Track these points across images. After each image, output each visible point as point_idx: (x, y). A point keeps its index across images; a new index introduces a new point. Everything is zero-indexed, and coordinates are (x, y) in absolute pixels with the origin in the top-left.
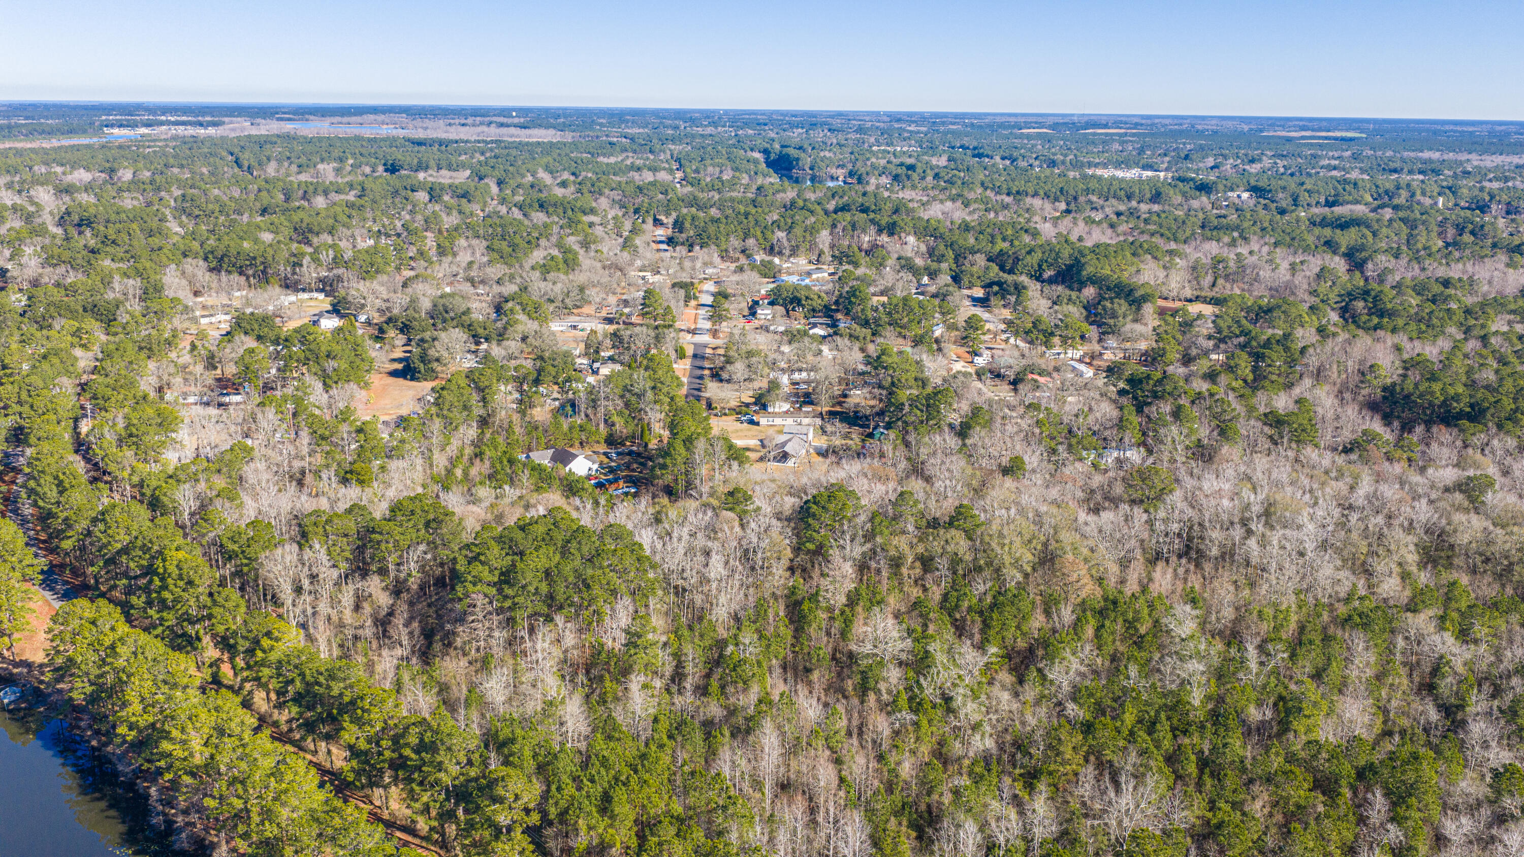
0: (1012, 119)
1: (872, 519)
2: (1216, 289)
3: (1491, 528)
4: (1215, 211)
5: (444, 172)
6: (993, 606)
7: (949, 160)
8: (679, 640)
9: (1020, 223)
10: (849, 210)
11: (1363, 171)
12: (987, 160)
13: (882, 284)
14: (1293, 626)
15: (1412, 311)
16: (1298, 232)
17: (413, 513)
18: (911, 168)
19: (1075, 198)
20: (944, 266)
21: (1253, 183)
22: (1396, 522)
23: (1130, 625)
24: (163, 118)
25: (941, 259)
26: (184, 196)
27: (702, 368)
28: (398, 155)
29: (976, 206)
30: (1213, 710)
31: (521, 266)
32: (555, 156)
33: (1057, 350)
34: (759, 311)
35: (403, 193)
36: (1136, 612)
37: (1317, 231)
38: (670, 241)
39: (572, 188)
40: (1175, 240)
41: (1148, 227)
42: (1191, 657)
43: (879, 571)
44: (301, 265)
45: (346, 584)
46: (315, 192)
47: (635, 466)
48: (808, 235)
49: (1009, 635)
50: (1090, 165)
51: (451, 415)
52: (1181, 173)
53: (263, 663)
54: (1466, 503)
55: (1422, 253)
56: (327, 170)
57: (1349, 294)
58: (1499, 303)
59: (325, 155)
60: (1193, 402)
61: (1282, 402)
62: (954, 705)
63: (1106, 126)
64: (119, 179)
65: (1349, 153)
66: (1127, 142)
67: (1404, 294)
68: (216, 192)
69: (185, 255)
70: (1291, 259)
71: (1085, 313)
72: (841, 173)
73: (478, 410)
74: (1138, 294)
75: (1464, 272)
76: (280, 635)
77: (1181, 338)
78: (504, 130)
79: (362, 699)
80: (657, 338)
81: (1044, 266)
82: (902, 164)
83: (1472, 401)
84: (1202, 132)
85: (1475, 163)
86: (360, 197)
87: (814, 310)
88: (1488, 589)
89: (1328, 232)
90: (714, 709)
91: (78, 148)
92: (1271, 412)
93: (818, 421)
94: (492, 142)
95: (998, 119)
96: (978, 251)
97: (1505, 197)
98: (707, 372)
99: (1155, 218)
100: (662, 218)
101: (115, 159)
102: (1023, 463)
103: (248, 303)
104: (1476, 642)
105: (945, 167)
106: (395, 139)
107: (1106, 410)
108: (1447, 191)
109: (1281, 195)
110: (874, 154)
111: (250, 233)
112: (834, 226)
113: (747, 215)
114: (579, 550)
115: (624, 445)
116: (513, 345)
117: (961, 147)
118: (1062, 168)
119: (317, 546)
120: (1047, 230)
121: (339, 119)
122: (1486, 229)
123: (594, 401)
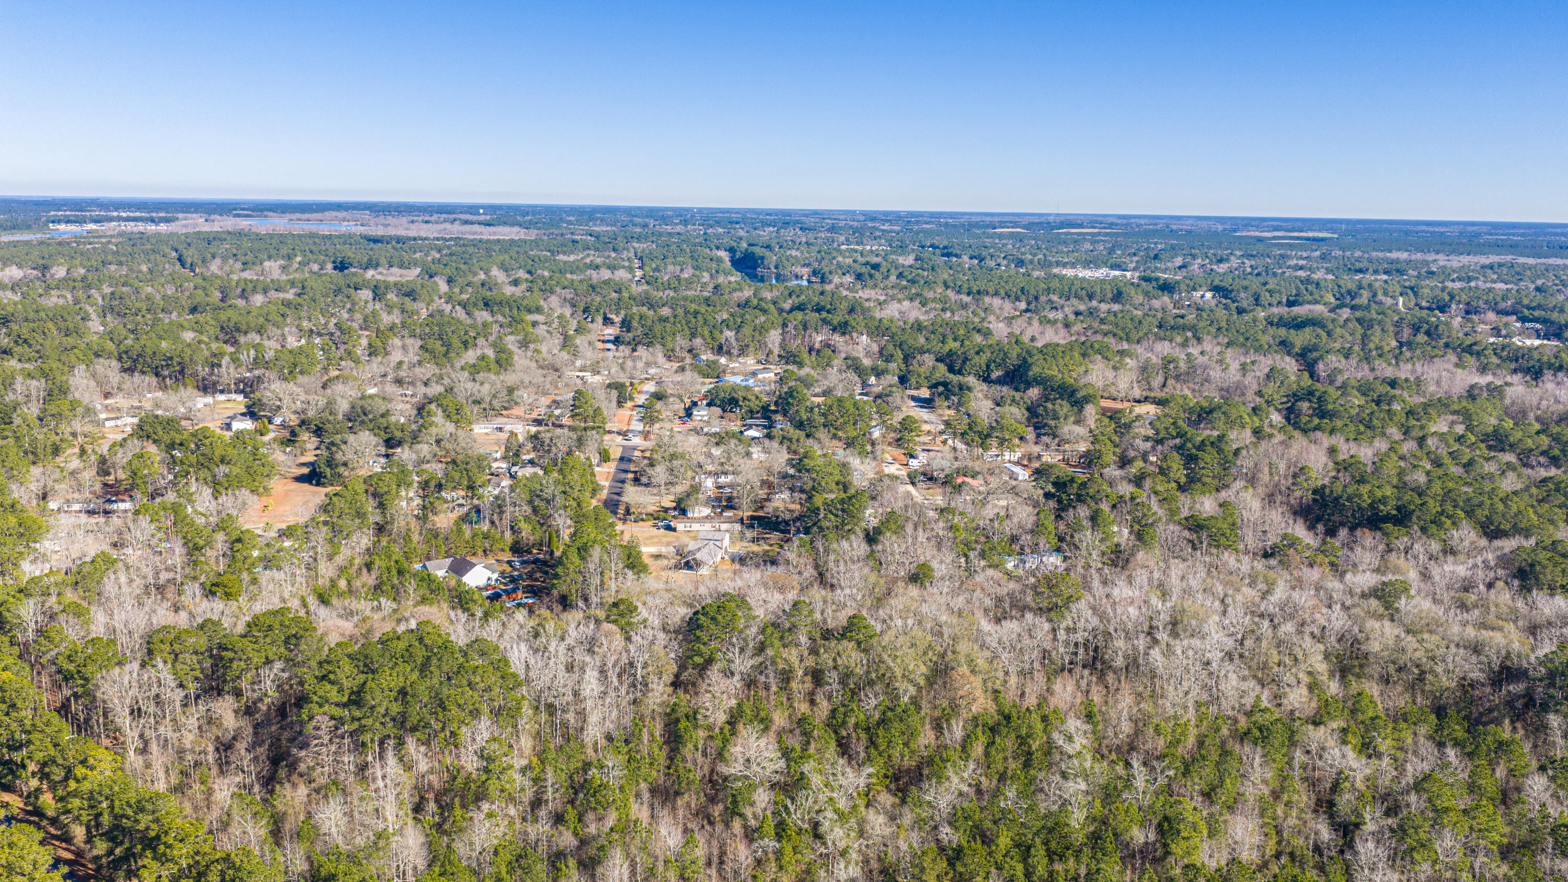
0: (988, 219)
1: (763, 631)
2: (1166, 390)
3: (1403, 635)
4: (1175, 311)
5: (395, 270)
6: (882, 722)
7: (916, 260)
8: (542, 762)
9: (973, 323)
10: (803, 310)
11: (1328, 271)
12: (954, 259)
13: (825, 384)
14: (1191, 741)
15: (1354, 412)
16: (1252, 332)
17: (270, 628)
18: (876, 267)
19: (1036, 298)
20: (893, 366)
21: (1216, 282)
22: (1307, 629)
23: (1022, 740)
24: (115, 214)
25: (889, 359)
26: (112, 293)
27: (626, 471)
28: (349, 253)
29: (933, 305)
30: (1093, 833)
31: (452, 366)
32: (514, 255)
33: (994, 451)
34: (695, 413)
35: (345, 291)
36: (1030, 727)
37: (1272, 330)
38: (617, 341)
39: (524, 286)
40: (1127, 341)
41: (1103, 327)
42: (1076, 776)
43: (767, 688)
44: (220, 366)
45: (196, 705)
46: (254, 290)
47: (538, 575)
48: (757, 334)
49: (896, 753)
50: (1058, 264)
51: (340, 522)
52: (1148, 273)
53: (75, 794)
54: (1381, 610)
55: (1374, 353)
56: (273, 268)
57: (1294, 395)
58: (1443, 405)
59: (273, 252)
60: (1114, 506)
61: (1207, 505)
62: (822, 830)
63: (1081, 226)
64: (52, 276)
65: (1318, 253)
66: (1098, 242)
67: (1349, 395)
68: (149, 289)
69: (97, 355)
70: (1243, 359)
71: (1027, 414)
72: (805, 271)
73: (374, 517)
74: (1080, 395)
75: (1413, 371)
76: (96, 763)
77: (1117, 440)
78: (468, 228)
79: (166, 833)
80: (580, 440)
81: (992, 366)
82: (867, 263)
83: (1400, 503)
84: (1176, 232)
85: (1441, 263)
86: (299, 295)
87: (751, 411)
88: (1399, 700)
89: (1282, 332)
90: (567, 839)
91: (15, 244)
92: (1192, 516)
93: (738, 527)
94: (451, 239)
95: (974, 219)
96: (928, 351)
97: (1464, 297)
98: (631, 476)
99: (1112, 318)
100: (613, 316)
101: (51, 256)
102: (931, 569)
103: (157, 406)
104: (1379, 756)
105: (911, 266)
106: (350, 236)
107: (1024, 515)
108: (1409, 291)
109: (1243, 295)
110: (841, 252)
111: (172, 332)
112: (785, 325)
113: (696, 313)
114: (439, 667)
115: (531, 553)
116: (424, 449)
117: (932, 246)
118: (1030, 267)
119: (161, 665)
120: (1000, 329)
121: (298, 215)
122: (1440, 328)
123: (500, 506)
